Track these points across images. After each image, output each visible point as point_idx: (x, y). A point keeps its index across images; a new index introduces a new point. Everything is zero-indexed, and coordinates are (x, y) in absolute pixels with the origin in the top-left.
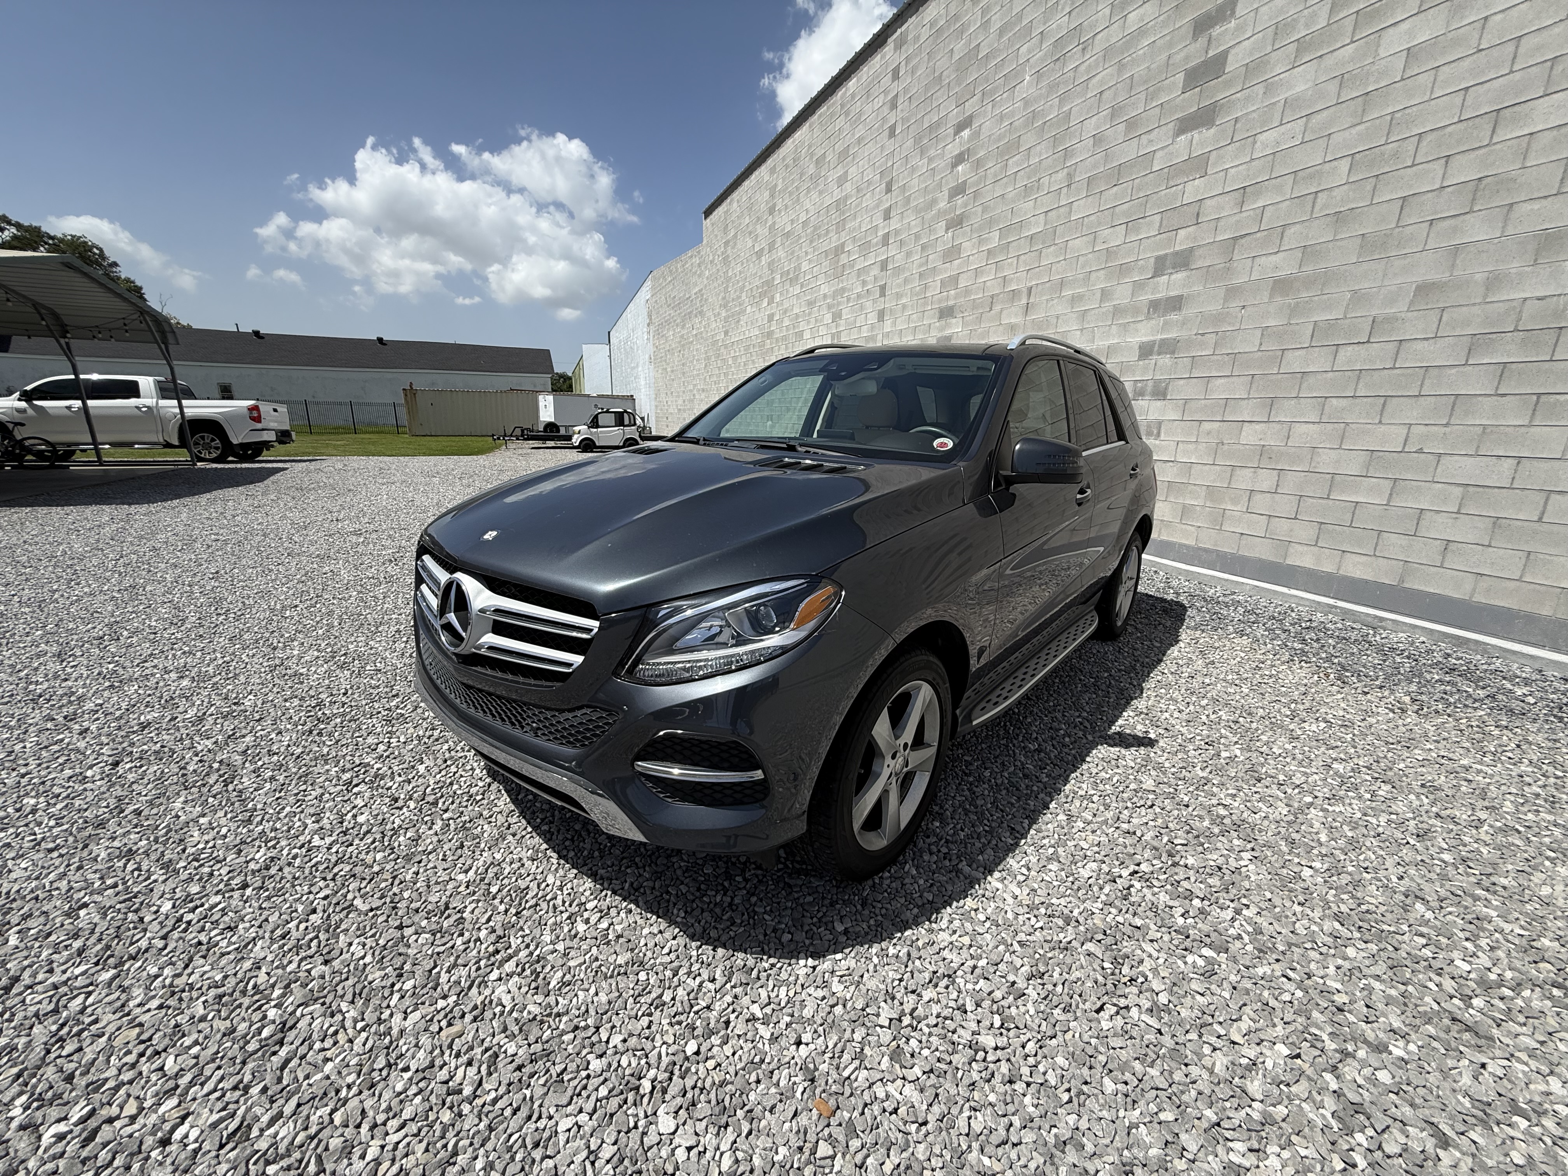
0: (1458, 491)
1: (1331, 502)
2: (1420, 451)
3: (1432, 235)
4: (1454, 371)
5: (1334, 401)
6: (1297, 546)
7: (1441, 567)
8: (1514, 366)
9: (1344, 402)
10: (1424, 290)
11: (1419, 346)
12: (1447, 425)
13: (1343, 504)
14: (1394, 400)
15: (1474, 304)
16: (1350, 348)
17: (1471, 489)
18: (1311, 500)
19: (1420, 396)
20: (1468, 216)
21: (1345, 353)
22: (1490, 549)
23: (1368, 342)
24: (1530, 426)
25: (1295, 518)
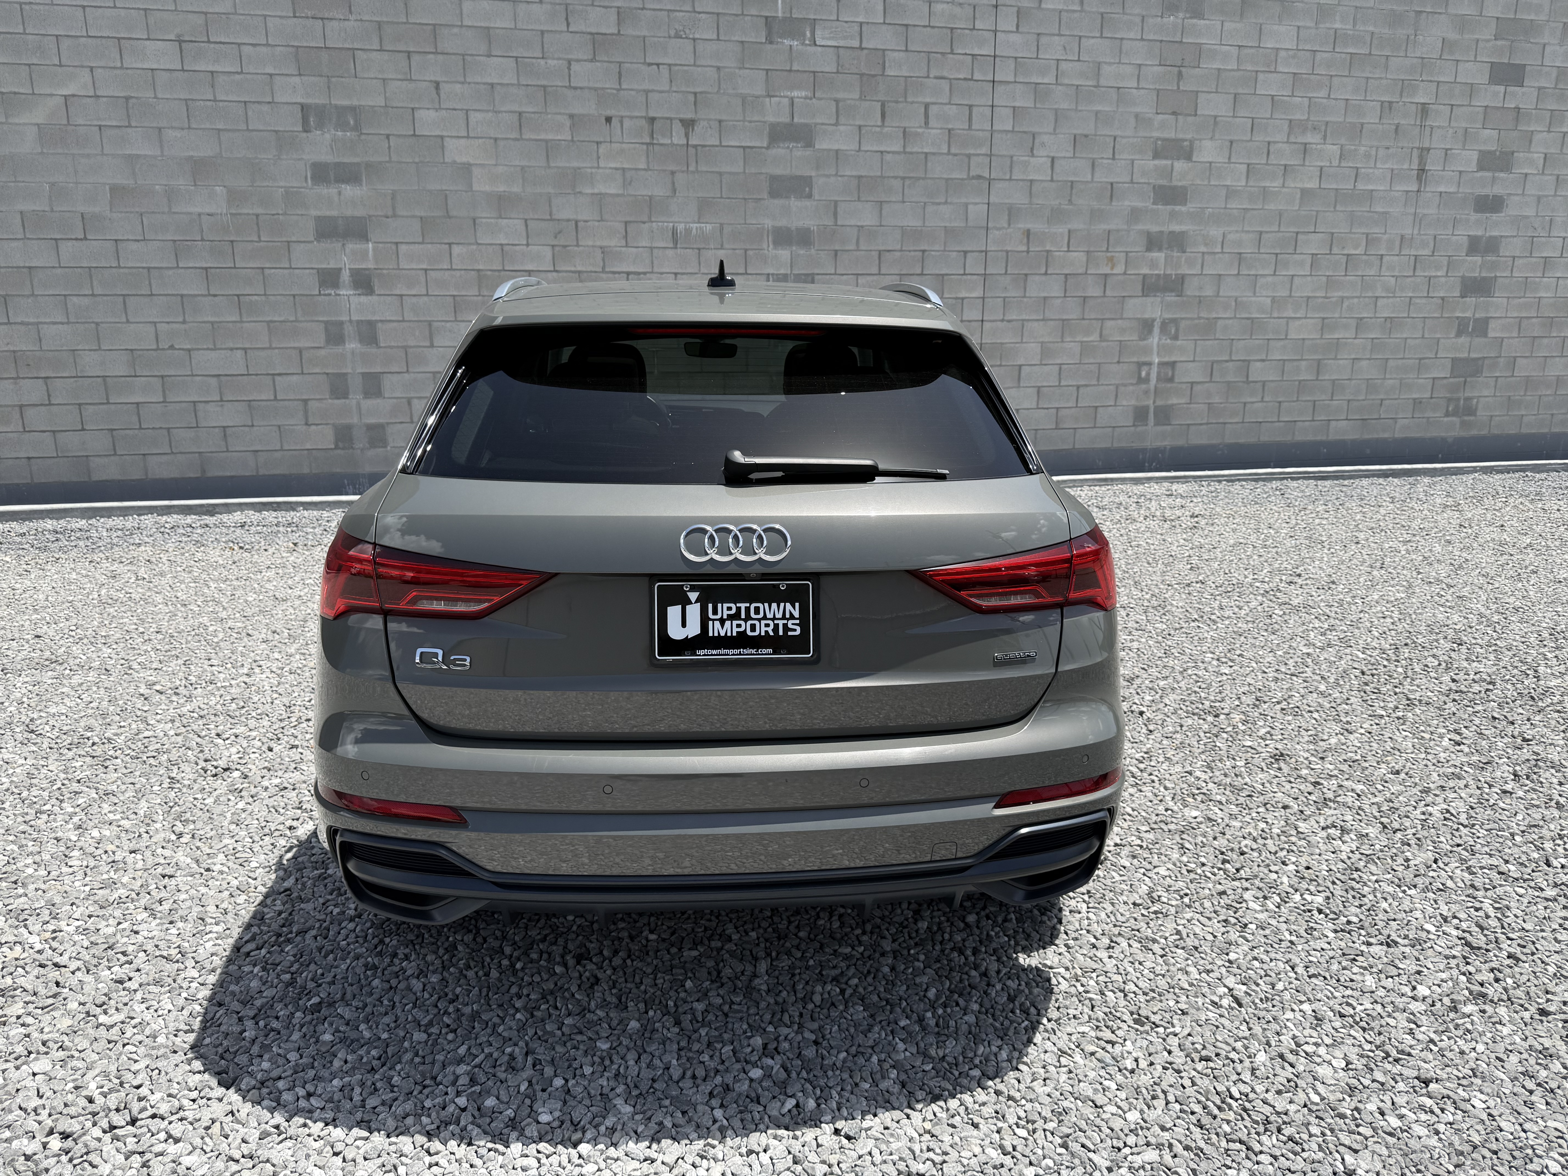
0: (213, 381)
1: (113, 407)
2: (172, 347)
3: (104, 141)
4: (171, 272)
5: (75, 299)
6: (97, 459)
7: (228, 451)
8: (213, 271)
9: (86, 301)
10: (116, 191)
11: (134, 246)
12: (184, 322)
13: (125, 407)
14: (132, 298)
15: (163, 213)
16: (70, 243)
17: (222, 378)
18: (92, 407)
19: (152, 295)
20: (129, 130)
21: (66, 248)
22: (255, 428)
23: (85, 239)
24: (241, 322)
25: (83, 429)
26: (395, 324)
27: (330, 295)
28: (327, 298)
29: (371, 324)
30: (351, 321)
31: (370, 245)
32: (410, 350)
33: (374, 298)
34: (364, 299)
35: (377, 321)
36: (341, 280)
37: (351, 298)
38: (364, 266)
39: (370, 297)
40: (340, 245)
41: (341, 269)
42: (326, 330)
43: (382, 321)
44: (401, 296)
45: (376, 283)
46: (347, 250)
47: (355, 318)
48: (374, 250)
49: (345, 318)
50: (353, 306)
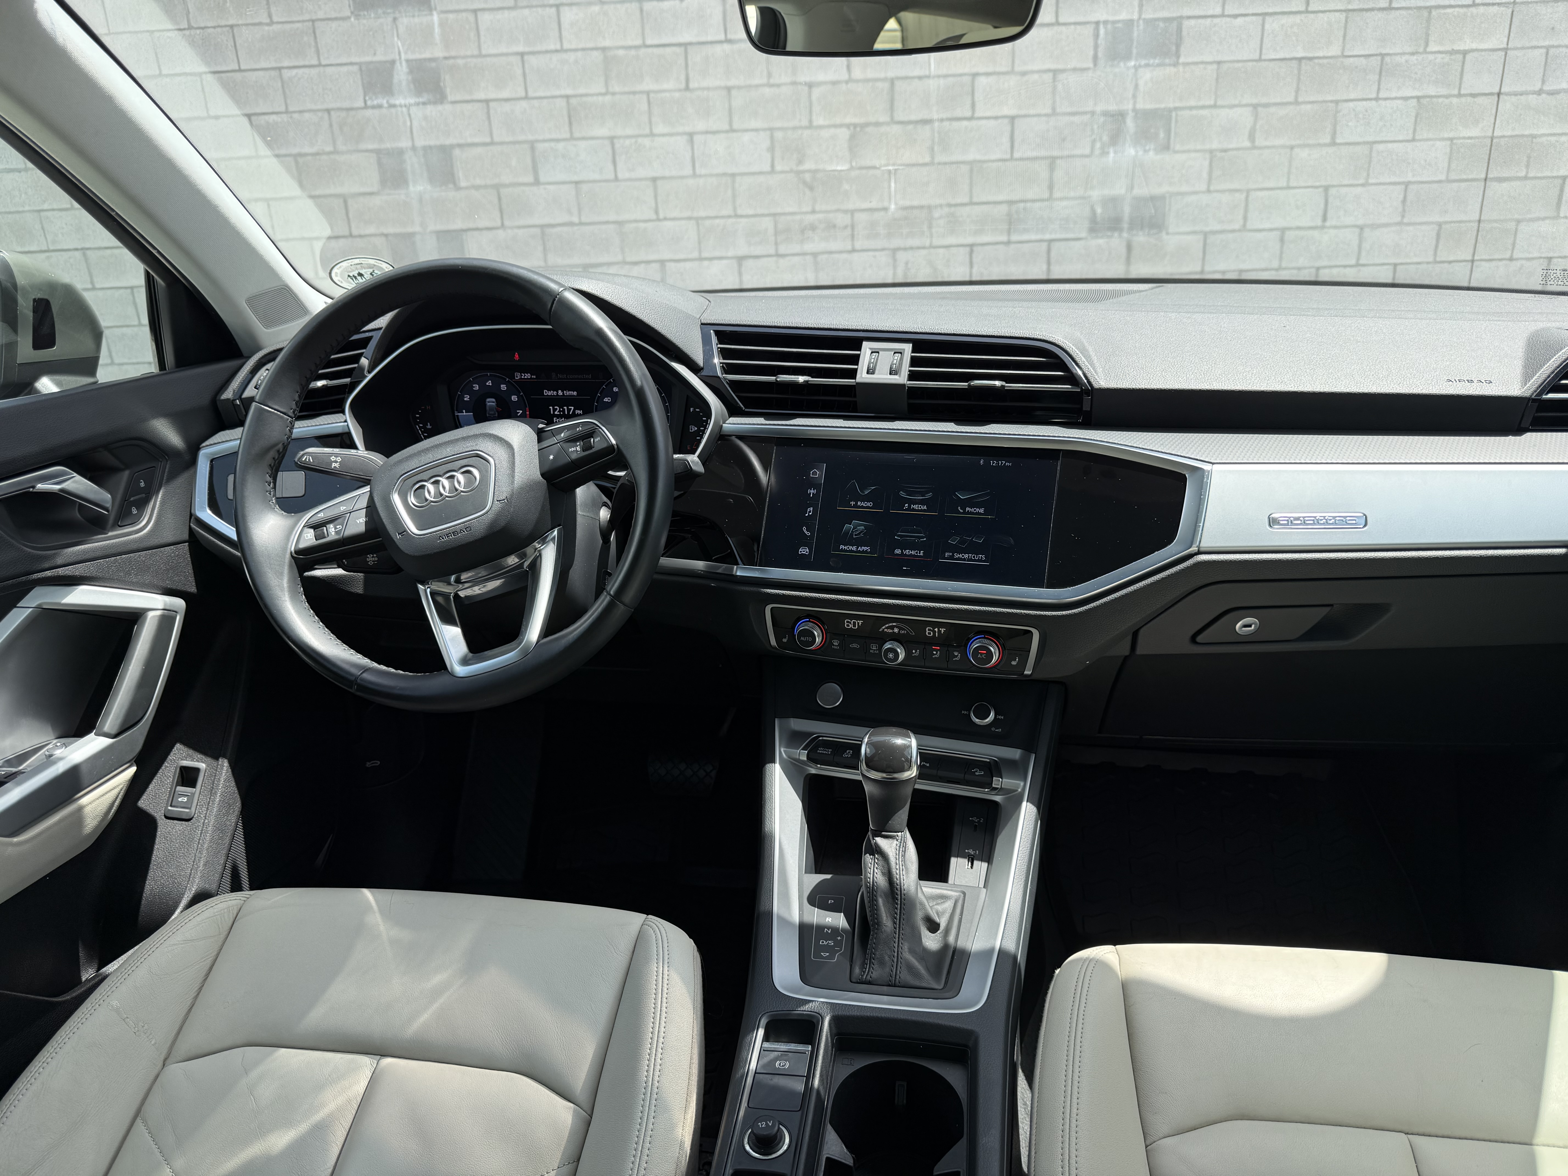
26: (479, 150)
27: (380, 106)
28: (376, 112)
29: (445, 151)
30: (414, 148)
31: (435, 18)
32: (504, 191)
33: (448, 107)
34: (430, 110)
35: (452, 147)
36: (395, 81)
37: (413, 110)
38: (427, 55)
39: (440, 107)
40: (390, 19)
41: (393, 62)
42: (380, 163)
43: (460, 146)
44: (487, 101)
45: (447, 81)
46: (402, 29)
47: (420, 143)
48: (441, 25)
49: (405, 143)
50: (415, 124)
